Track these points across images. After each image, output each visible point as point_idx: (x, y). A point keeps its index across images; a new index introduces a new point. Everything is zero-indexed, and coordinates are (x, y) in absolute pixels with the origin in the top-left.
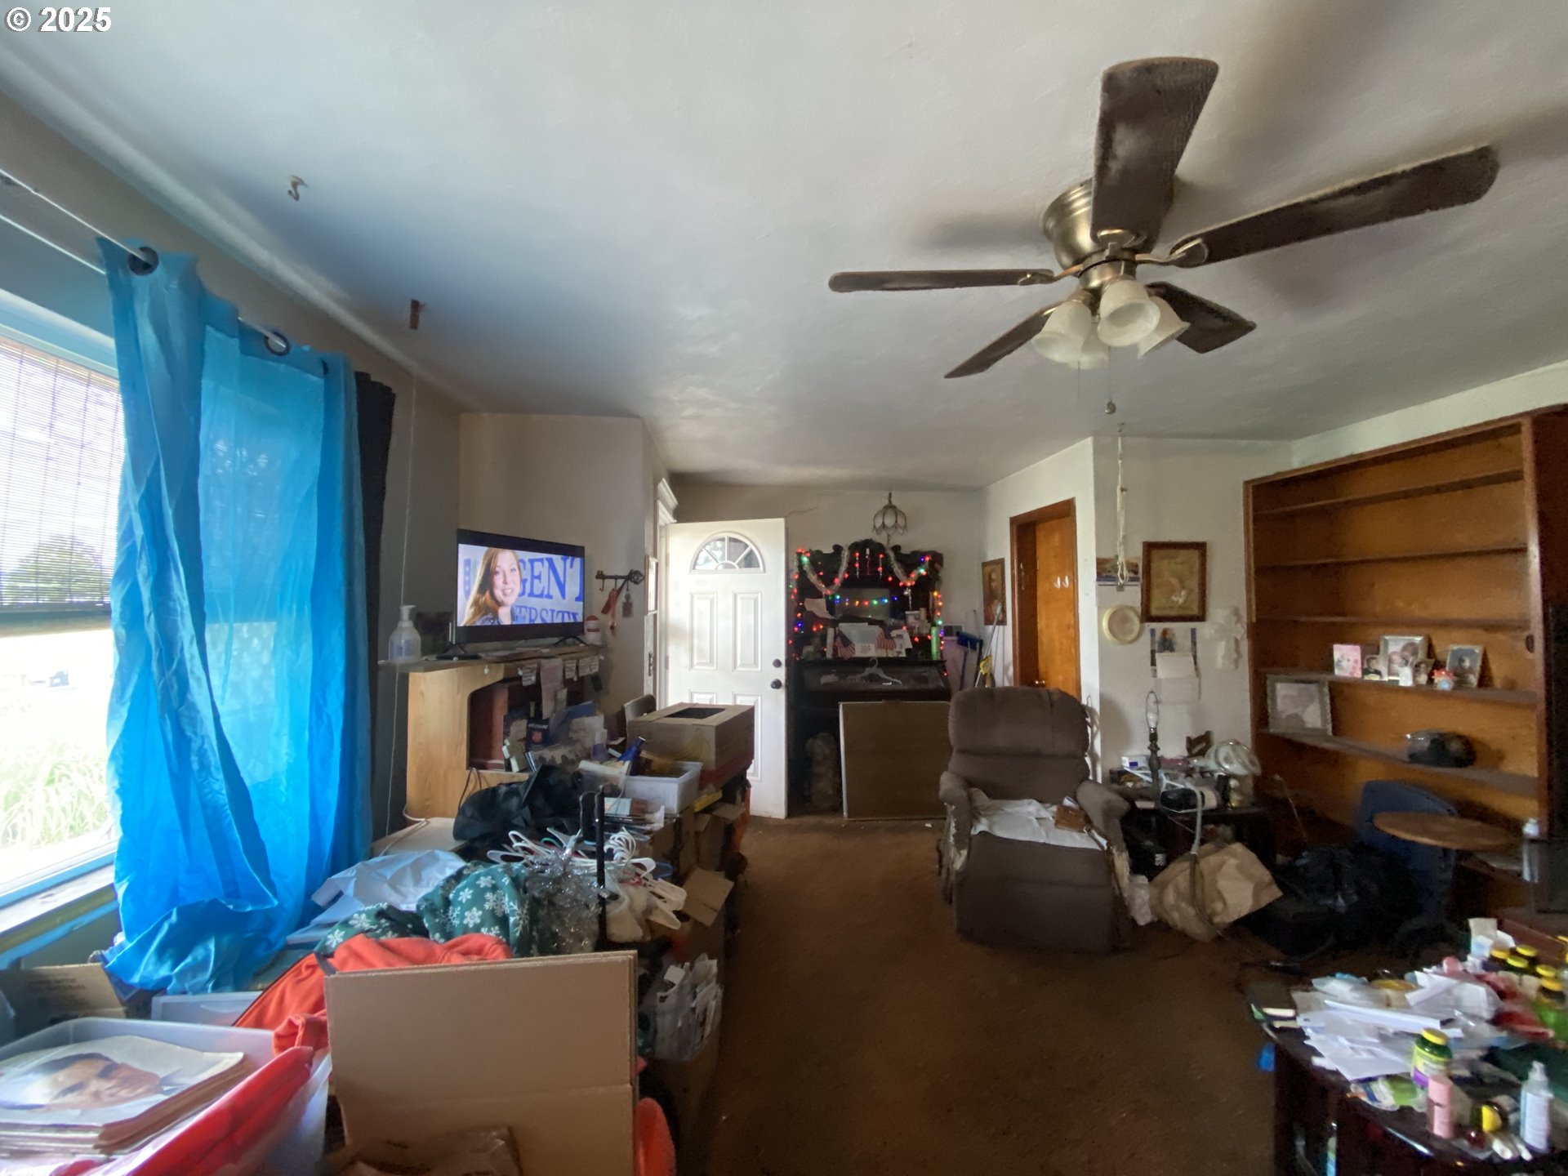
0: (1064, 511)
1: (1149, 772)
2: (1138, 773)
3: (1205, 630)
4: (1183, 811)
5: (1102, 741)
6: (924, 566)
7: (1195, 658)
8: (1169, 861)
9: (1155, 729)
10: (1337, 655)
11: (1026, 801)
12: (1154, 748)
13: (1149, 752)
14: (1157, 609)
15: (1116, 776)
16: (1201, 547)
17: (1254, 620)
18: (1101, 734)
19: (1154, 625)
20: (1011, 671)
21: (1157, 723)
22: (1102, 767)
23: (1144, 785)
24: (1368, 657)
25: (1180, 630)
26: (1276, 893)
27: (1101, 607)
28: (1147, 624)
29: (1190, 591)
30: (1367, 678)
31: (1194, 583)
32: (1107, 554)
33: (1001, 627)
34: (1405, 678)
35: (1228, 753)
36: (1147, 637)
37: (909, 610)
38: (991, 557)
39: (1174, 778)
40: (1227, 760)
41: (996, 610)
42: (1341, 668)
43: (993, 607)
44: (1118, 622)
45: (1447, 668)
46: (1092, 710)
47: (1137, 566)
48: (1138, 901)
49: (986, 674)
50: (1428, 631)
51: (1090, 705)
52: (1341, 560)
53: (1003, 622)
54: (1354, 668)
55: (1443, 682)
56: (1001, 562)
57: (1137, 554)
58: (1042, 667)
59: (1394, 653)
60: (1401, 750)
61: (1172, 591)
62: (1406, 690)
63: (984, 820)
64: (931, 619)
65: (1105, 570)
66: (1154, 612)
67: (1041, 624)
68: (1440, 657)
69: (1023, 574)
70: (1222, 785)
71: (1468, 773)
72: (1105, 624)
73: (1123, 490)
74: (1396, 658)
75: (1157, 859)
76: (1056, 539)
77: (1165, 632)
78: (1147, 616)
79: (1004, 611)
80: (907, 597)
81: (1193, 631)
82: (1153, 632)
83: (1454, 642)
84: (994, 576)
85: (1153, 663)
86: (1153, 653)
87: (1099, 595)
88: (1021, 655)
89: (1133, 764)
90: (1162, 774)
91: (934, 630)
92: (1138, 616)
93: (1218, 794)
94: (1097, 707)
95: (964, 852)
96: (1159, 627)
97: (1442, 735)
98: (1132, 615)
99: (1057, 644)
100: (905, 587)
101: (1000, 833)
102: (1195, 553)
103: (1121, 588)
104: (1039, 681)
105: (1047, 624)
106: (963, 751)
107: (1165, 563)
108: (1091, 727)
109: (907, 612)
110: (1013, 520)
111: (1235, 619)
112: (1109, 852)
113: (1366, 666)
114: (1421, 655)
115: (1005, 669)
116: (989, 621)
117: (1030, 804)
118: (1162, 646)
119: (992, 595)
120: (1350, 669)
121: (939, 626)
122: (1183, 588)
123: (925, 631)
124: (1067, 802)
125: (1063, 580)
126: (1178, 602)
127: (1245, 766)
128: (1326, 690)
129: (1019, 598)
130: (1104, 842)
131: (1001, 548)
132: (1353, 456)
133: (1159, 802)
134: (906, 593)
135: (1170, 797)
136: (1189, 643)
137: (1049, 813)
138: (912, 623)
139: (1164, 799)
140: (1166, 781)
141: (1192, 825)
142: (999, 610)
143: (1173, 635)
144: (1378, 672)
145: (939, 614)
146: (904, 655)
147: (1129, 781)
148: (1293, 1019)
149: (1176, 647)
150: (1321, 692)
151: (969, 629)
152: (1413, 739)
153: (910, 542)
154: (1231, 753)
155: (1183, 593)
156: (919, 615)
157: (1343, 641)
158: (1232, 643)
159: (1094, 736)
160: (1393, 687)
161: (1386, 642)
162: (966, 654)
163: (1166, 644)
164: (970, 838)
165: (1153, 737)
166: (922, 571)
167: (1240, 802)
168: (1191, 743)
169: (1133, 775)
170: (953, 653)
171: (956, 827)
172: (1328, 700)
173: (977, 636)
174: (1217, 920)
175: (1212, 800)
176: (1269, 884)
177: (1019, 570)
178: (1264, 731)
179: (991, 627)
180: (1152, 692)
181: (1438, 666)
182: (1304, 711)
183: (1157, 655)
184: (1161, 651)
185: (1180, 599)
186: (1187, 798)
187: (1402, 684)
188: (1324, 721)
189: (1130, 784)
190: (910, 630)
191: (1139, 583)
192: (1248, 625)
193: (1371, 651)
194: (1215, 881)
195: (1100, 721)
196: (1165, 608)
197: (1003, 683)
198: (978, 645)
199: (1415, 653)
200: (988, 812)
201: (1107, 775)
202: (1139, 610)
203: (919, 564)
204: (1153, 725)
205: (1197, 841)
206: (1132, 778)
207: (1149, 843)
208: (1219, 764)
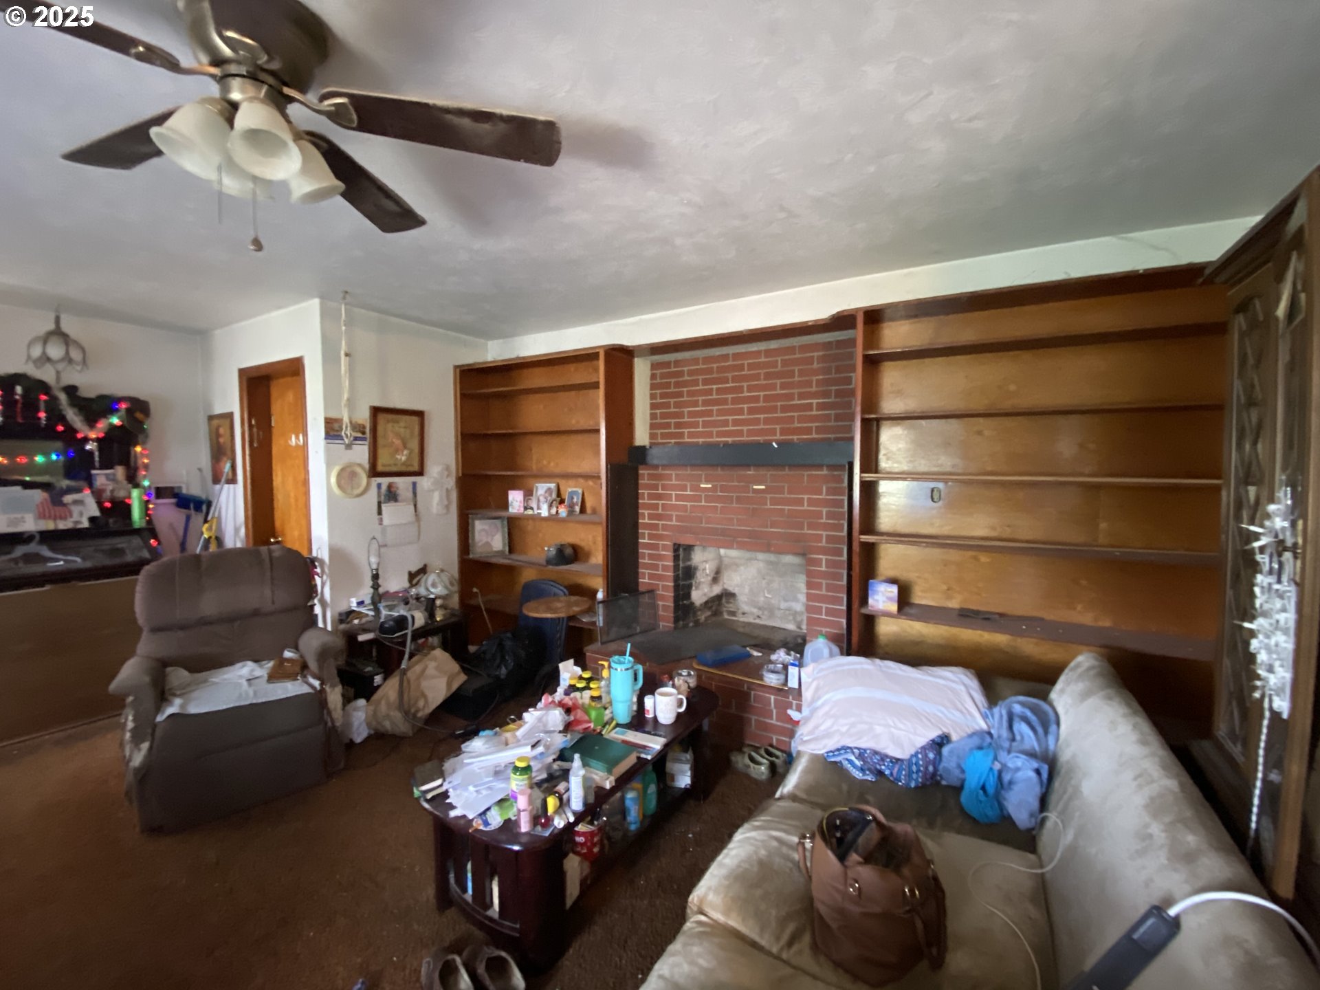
0: (294, 368)
1: (372, 607)
2: (363, 610)
3: (424, 483)
4: (396, 635)
5: (332, 589)
6: (119, 414)
7: (415, 506)
8: (385, 679)
9: (377, 570)
10: (510, 498)
11: (239, 665)
12: (376, 586)
13: (371, 590)
14: (383, 465)
15: (344, 617)
16: (420, 414)
17: (460, 475)
18: (330, 581)
19: (379, 480)
20: (243, 531)
21: (378, 564)
22: (331, 612)
23: (369, 619)
24: (527, 498)
25: (402, 483)
26: (463, 678)
27: (329, 465)
28: (373, 479)
29: (411, 452)
30: (526, 513)
31: (415, 444)
32: (333, 415)
33: (232, 486)
34: (544, 512)
35: (434, 580)
36: (374, 490)
37: (95, 468)
38: (218, 410)
39: (391, 608)
40: (434, 585)
41: (224, 468)
42: (513, 508)
43: (222, 464)
44: (346, 477)
45: (566, 503)
46: (322, 562)
47: (364, 427)
48: (356, 724)
49: (210, 538)
50: (558, 480)
51: (319, 556)
52: (517, 431)
53: (232, 480)
54: (520, 506)
55: (563, 512)
56: (230, 416)
57: (364, 416)
58: (278, 523)
59: (541, 495)
60: (542, 559)
61: (397, 451)
62: (545, 519)
63: (178, 702)
64: (133, 480)
65: (332, 430)
66: (380, 468)
67: (277, 480)
68: (563, 497)
69: (255, 430)
70: (430, 606)
71: (574, 567)
72: (333, 480)
73: (347, 355)
74: (542, 499)
75: (375, 681)
76: (290, 396)
77: (390, 486)
78: (374, 472)
79: (233, 468)
80: (91, 453)
81: (414, 484)
82: (379, 486)
83: (570, 487)
84: (222, 431)
85: (380, 513)
86: (379, 504)
87: (327, 451)
88: (254, 515)
89: (361, 603)
90: (381, 606)
91: (135, 493)
92: (365, 471)
93: (426, 614)
94: (327, 559)
95: (145, 746)
96: (385, 481)
97: (562, 545)
98: (359, 470)
99: (292, 501)
100: (86, 440)
101: (193, 709)
102: (415, 419)
103: (349, 447)
104: (275, 537)
105: (281, 480)
106: (156, 630)
107: (390, 426)
108: (321, 577)
109: (94, 472)
110: (242, 372)
111: (446, 473)
112: (322, 691)
113: (526, 505)
114: (554, 495)
115: (237, 530)
116: (216, 480)
117: (244, 666)
118: (387, 498)
119: (220, 451)
120: (517, 508)
121: (144, 487)
122: (405, 447)
123: (121, 494)
124: (288, 654)
125: (297, 438)
126: (401, 459)
127: (446, 587)
128: (506, 523)
129: (251, 456)
130: (316, 683)
131: (230, 400)
132: (518, 358)
133: (377, 632)
134: (88, 447)
135: (386, 626)
136: (410, 495)
137: (261, 671)
138: (102, 485)
139: (382, 629)
140: (384, 612)
141: (403, 644)
142: (228, 467)
143: (397, 488)
144: (532, 508)
145: (144, 473)
146: (85, 524)
147: (356, 619)
148: (441, 786)
149: (400, 498)
150: (503, 525)
151: (193, 489)
152: (549, 550)
153: (92, 382)
154: (437, 581)
155: (406, 452)
156: (114, 475)
157: (514, 488)
158: (444, 491)
159: (323, 584)
160: (538, 518)
161: (537, 488)
162: (188, 518)
163: (391, 495)
164: (154, 726)
165: (375, 577)
166: (115, 420)
167: (444, 615)
168: (412, 576)
169: (360, 613)
170: (168, 515)
171: (134, 720)
172: (506, 530)
173: (204, 497)
174: (420, 714)
175: (420, 619)
176: (458, 674)
177: (250, 426)
178: (466, 557)
179: (218, 487)
180: (374, 538)
181: (562, 502)
182: (492, 539)
183: (384, 507)
184: (385, 503)
185: (402, 457)
186: (401, 622)
187: (543, 515)
188: (504, 545)
189: (356, 622)
190: (98, 495)
191: (367, 443)
192: (456, 478)
193: (529, 494)
194: (419, 686)
195: (329, 570)
196: (390, 465)
197: (235, 544)
198: (204, 508)
199: (551, 495)
200: (185, 691)
201: (337, 617)
202: (367, 466)
203: (113, 411)
204: (374, 567)
205: (406, 656)
206: (359, 615)
207: (369, 669)
208: (427, 589)
